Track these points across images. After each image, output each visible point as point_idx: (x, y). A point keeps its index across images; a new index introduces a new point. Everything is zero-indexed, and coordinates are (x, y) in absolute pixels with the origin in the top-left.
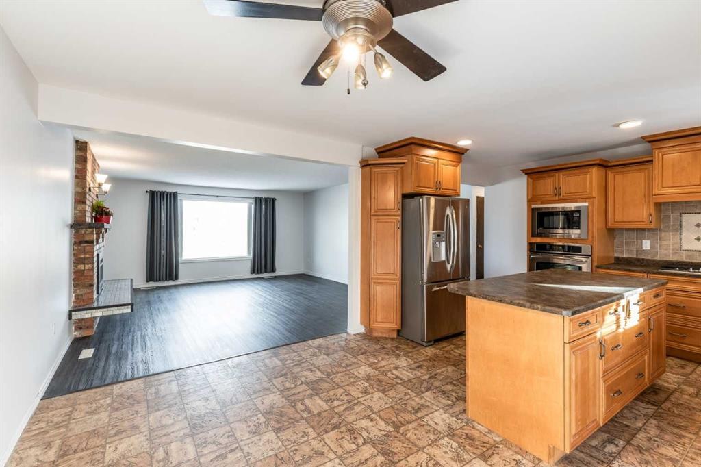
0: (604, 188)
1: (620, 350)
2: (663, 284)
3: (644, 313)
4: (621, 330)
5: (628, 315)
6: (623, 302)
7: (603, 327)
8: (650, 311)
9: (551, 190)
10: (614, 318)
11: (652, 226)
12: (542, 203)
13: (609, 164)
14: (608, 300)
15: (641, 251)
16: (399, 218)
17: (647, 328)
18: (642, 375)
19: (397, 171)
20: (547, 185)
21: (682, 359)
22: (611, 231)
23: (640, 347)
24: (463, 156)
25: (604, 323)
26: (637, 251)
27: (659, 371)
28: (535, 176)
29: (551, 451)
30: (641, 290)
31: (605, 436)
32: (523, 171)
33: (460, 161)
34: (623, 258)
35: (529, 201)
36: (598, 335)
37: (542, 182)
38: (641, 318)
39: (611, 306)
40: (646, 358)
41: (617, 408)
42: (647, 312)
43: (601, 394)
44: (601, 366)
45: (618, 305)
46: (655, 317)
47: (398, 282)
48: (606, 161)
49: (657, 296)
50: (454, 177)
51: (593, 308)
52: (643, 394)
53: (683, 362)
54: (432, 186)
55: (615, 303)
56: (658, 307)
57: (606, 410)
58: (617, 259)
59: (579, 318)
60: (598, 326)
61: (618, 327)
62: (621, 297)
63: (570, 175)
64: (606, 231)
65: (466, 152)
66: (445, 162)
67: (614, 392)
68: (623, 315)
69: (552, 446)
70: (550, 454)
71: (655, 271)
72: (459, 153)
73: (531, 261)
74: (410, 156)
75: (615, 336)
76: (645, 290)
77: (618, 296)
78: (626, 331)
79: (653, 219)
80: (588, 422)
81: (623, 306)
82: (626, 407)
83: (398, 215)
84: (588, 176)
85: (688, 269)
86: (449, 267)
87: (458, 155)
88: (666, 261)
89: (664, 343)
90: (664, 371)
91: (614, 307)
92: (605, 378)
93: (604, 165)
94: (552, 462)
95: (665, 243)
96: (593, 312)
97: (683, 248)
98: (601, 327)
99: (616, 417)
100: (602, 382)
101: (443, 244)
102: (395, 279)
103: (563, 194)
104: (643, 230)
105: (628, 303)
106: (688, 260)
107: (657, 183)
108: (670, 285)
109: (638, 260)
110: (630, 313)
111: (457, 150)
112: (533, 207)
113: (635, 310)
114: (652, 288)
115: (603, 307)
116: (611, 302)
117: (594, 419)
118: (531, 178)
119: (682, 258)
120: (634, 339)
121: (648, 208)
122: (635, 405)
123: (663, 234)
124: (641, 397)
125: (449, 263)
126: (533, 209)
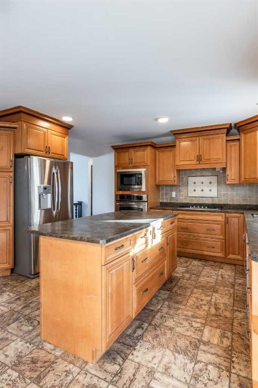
0: (155, 161)
1: (148, 261)
2: (175, 216)
3: (164, 234)
4: (149, 247)
5: (154, 237)
6: (150, 229)
7: (135, 248)
8: (168, 232)
9: (127, 161)
10: (144, 240)
11: (176, 183)
12: (123, 169)
13: (157, 146)
14: (138, 228)
15: (171, 198)
16: (12, 174)
17: (166, 243)
18: (162, 274)
19: (10, 134)
20: (126, 156)
21: (187, 257)
22: (158, 187)
23: (161, 256)
24: (69, 130)
25: (136, 245)
26: (170, 198)
27: (173, 267)
28: (119, 150)
29: (94, 354)
30: (161, 220)
31: (137, 323)
32: (112, 147)
33: (67, 134)
34: (164, 202)
35: (115, 167)
36: (131, 254)
37: (122, 154)
38: (162, 237)
39: (141, 233)
40: (165, 262)
41: (146, 301)
42: (166, 234)
43: (134, 295)
44: (134, 275)
45: (147, 231)
46: (171, 236)
47: (11, 228)
48: (156, 144)
49: (172, 223)
50: (63, 145)
51: (126, 235)
52: (164, 285)
53: (187, 259)
54: (43, 150)
55: (144, 230)
56: (172, 230)
57: (137, 305)
58: (161, 203)
59: (113, 244)
60: (131, 247)
61: (147, 246)
62: (148, 225)
63: (137, 151)
64: (155, 186)
65: (72, 128)
66: (54, 132)
67: (144, 290)
68: (150, 237)
69: (94, 349)
70: (93, 356)
71: (176, 209)
72: (67, 128)
73: (116, 206)
74: (20, 123)
75: (144, 252)
76: (164, 220)
77: (146, 225)
78: (152, 248)
79: (176, 179)
80: (122, 320)
81: (151, 232)
82: (154, 297)
83: (11, 172)
84: (146, 152)
85: (189, 207)
86: (54, 213)
87: (65, 129)
88: (182, 203)
89: (176, 249)
90: (176, 267)
91: (144, 232)
92: (136, 284)
93: (154, 146)
94: (94, 361)
95: (182, 193)
96: (126, 239)
97: (189, 195)
98: (133, 247)
99: (147, 305)
100: (134, 286)
101: (49, 196)
102: (9, 226)
103: (134, 163)
104: (173, 186)
105: (154, 228)
106: (191, 202)
107: (177, 158)
108: (180, 216)
109: (170, 203)
110: (155, 236)
111: (64, 125)
112: (118, 171)
113: (159, 233)
114: (169, 218)
115: (135, 233)
116: (140, 229)
117: (127, 315)
118: (117, 152)
119: (188, 201)
120: (158, 252)
121: (174, 173)
122: (160, 293)
123: (181, 188)
124: (164, 287)
125: (54, 210)
126: (117, 173)
